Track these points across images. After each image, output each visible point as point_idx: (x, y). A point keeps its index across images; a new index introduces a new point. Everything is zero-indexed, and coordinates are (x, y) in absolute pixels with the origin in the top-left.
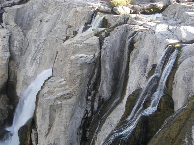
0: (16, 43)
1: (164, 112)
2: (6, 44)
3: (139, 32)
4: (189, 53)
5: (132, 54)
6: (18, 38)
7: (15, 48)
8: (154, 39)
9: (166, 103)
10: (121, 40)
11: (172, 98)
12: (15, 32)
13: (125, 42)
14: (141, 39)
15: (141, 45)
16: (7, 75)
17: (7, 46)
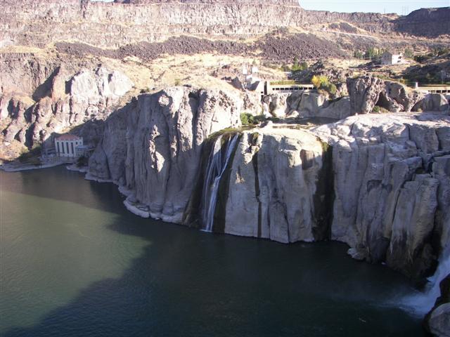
0: (444, 193)
2: (434, 193)
6: (446, 188)
7: (443, 198)
12: (444, 182)
16: (432, 225)
17: (435, 195)
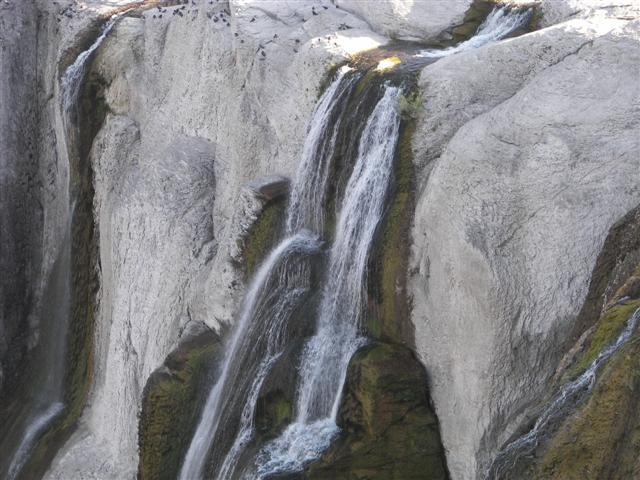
1: (385, 436)
3: (118, 21)
4: (467, 96)
5: (102, 146)
8: (235, 44)
9: (388, 385)
10: (13, 80)
11: (413, 355)
13: (40, 85)
14: (138, 56)
15: (151, 93)
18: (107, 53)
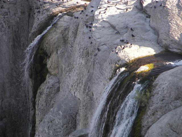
3: (61, 17)
4: (173, 95)
5: (41, 93)
15: (67, 64)
18: (49, 37)
